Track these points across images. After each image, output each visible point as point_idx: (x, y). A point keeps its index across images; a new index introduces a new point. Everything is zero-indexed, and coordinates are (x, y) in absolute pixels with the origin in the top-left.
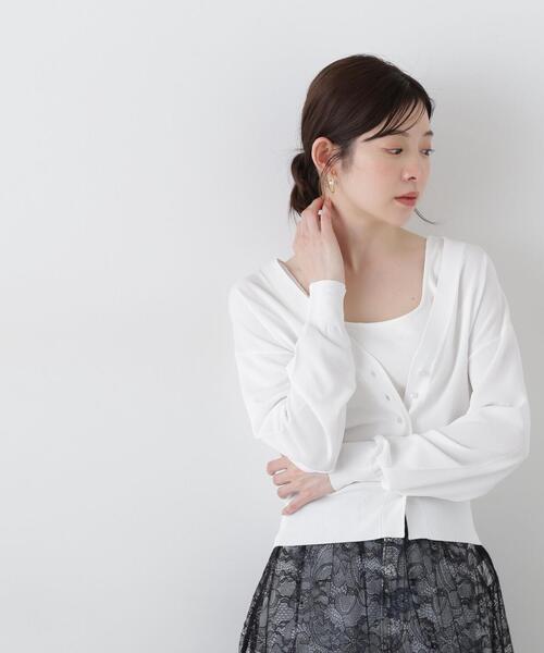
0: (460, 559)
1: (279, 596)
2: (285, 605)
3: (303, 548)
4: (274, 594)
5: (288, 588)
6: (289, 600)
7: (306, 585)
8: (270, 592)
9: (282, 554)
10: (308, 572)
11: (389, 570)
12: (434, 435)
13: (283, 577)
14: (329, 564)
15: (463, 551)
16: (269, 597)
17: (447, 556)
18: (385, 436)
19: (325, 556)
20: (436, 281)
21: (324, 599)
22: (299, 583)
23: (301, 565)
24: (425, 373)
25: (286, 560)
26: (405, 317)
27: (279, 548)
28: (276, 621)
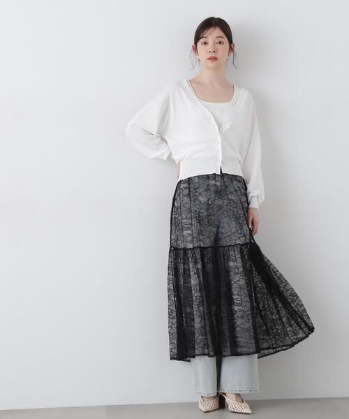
0: (240, 181)
1: (183, 195)
2: (186, 197)
3: (189, 178)
5: (186, 192)
6: (187, 195)
7: (192, 190)
10: (191, 186)
11: (218, 184)
13: (184, 189)
17: (236, 180)
21: (197, 194)
22: (189, 189)
23: (189, 184)
25: (184, 183)
27: (181, 181)
28: (184, 203)
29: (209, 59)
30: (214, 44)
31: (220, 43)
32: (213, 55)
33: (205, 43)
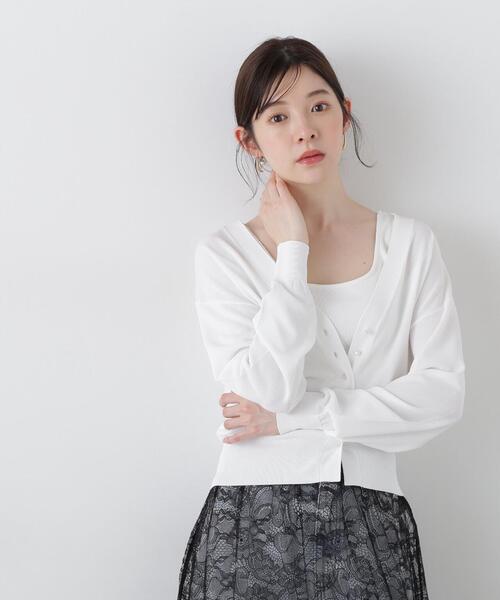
1: (217, 533)
2: (223, 542)
3: (242, 489)
4: (213, 531)
5: (227, 526)
6: (229, 537)
7: (244, 524)
8: (208, 530)
9: (220, 494)
10: (246, 512)
11: (325, 513)
12: (379, 391)
13: (221, 516)
14: (268, 505)
15: (390, 500)
16: (208, 534)
18: (332, 388)
19: (263, 497)
20: (387, 249)
21: (262, 537)
22: (238, 521)
23: (240, 505)
24: (370, 332)
25: (225, 500)
26: (356, 281)
27: (217, 487)
28: (215, 556)
29: (300, 160)
30: (306, 114)
31: (319, 107)
32: (312, 147)
33: (278, 118)
